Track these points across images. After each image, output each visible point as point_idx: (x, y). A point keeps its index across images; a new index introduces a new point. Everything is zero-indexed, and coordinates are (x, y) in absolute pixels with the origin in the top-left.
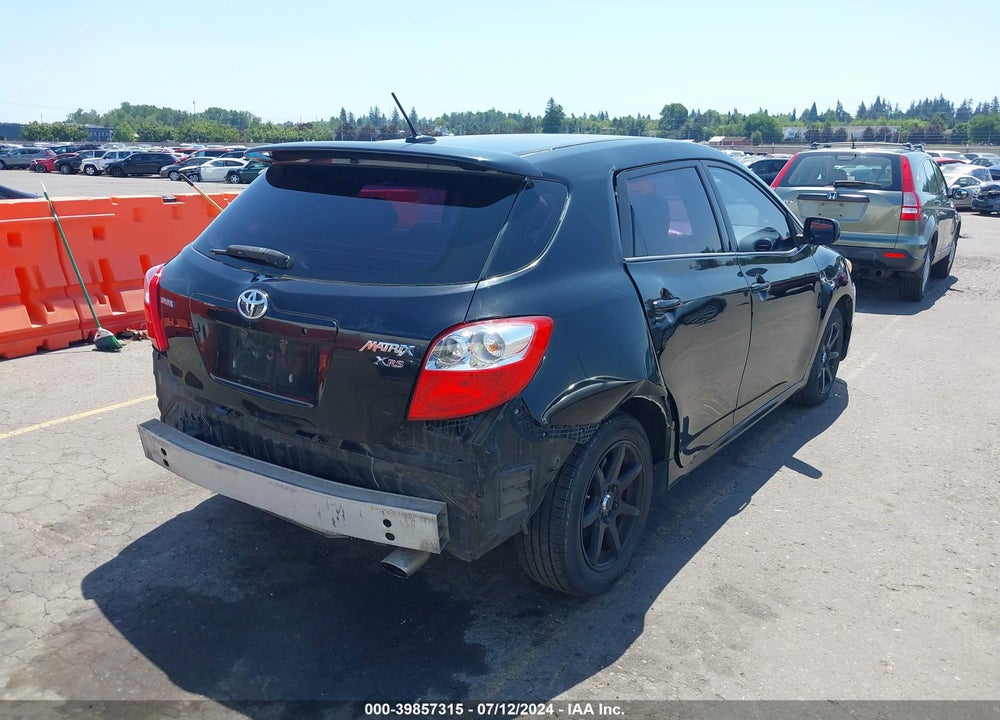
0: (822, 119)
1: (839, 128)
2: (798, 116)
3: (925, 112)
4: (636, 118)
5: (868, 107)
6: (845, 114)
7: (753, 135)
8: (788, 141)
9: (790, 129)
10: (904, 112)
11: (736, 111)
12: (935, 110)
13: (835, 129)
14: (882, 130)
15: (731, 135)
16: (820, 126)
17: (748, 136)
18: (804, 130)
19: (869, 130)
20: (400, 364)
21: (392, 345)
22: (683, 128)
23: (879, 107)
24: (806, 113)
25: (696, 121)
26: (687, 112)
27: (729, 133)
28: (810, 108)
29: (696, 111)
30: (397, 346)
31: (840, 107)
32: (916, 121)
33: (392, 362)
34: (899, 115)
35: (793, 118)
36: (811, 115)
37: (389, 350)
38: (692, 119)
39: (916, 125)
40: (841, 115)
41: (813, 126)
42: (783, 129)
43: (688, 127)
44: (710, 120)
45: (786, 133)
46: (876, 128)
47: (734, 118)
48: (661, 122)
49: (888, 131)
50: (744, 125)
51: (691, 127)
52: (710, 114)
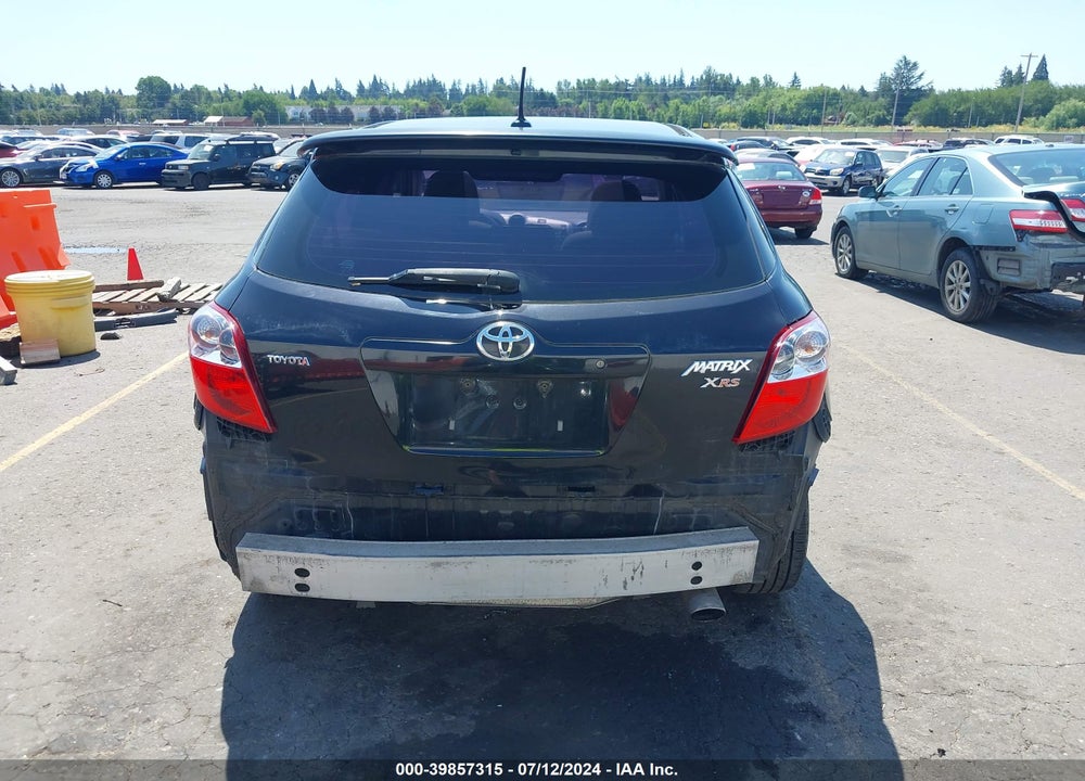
0: (324, 96)
1: (344, 107)
2: (297, 94)
3: (421, 92)
4: (104, 92)
5: (366, 86)
6: (345, 92)
7: (255, 114)
8: (294, 121)
9: (293, 108)
10: (402, 92)
11: (226, 86)
12: (430, 91)
13: (340, 108)
14: (386, 109)
15: (230, 115)
16: (324, 105)
17: (249, 115)
18: (308, 110)
19: (373, 110)
20: (736, 382)
21: (725, 362)
22: (170, 105)
23: (377, 86)
24: (304, 91)
25: (182, 97)
26: (169, 86)
27: (227, 113)
28: (308, 86)
29: (179, 86)
30: (732, 363)
31: (338, 85)
32: (415, 101)
33: (725, 382)
34: (397, 95)
35: (292, 96)
36: (310, 93)
37: (722, 369)
38: (177, 96)
39: (417, 105)
40: (339, 94)
41: (317, 105)
42: (286, 107)
43: (174, 104)
44: (199, 98)
45: (290, 112)
46: (381, 109)
47: (227, 95)
48: (139, 98)
49: (392, 111)
50: (241, 102)
51: (179, 104)
52: (198, 90)
